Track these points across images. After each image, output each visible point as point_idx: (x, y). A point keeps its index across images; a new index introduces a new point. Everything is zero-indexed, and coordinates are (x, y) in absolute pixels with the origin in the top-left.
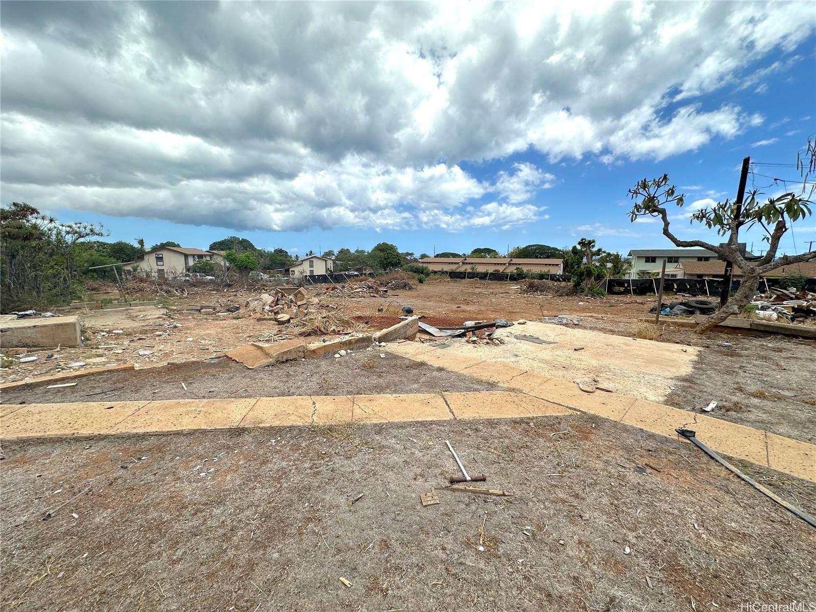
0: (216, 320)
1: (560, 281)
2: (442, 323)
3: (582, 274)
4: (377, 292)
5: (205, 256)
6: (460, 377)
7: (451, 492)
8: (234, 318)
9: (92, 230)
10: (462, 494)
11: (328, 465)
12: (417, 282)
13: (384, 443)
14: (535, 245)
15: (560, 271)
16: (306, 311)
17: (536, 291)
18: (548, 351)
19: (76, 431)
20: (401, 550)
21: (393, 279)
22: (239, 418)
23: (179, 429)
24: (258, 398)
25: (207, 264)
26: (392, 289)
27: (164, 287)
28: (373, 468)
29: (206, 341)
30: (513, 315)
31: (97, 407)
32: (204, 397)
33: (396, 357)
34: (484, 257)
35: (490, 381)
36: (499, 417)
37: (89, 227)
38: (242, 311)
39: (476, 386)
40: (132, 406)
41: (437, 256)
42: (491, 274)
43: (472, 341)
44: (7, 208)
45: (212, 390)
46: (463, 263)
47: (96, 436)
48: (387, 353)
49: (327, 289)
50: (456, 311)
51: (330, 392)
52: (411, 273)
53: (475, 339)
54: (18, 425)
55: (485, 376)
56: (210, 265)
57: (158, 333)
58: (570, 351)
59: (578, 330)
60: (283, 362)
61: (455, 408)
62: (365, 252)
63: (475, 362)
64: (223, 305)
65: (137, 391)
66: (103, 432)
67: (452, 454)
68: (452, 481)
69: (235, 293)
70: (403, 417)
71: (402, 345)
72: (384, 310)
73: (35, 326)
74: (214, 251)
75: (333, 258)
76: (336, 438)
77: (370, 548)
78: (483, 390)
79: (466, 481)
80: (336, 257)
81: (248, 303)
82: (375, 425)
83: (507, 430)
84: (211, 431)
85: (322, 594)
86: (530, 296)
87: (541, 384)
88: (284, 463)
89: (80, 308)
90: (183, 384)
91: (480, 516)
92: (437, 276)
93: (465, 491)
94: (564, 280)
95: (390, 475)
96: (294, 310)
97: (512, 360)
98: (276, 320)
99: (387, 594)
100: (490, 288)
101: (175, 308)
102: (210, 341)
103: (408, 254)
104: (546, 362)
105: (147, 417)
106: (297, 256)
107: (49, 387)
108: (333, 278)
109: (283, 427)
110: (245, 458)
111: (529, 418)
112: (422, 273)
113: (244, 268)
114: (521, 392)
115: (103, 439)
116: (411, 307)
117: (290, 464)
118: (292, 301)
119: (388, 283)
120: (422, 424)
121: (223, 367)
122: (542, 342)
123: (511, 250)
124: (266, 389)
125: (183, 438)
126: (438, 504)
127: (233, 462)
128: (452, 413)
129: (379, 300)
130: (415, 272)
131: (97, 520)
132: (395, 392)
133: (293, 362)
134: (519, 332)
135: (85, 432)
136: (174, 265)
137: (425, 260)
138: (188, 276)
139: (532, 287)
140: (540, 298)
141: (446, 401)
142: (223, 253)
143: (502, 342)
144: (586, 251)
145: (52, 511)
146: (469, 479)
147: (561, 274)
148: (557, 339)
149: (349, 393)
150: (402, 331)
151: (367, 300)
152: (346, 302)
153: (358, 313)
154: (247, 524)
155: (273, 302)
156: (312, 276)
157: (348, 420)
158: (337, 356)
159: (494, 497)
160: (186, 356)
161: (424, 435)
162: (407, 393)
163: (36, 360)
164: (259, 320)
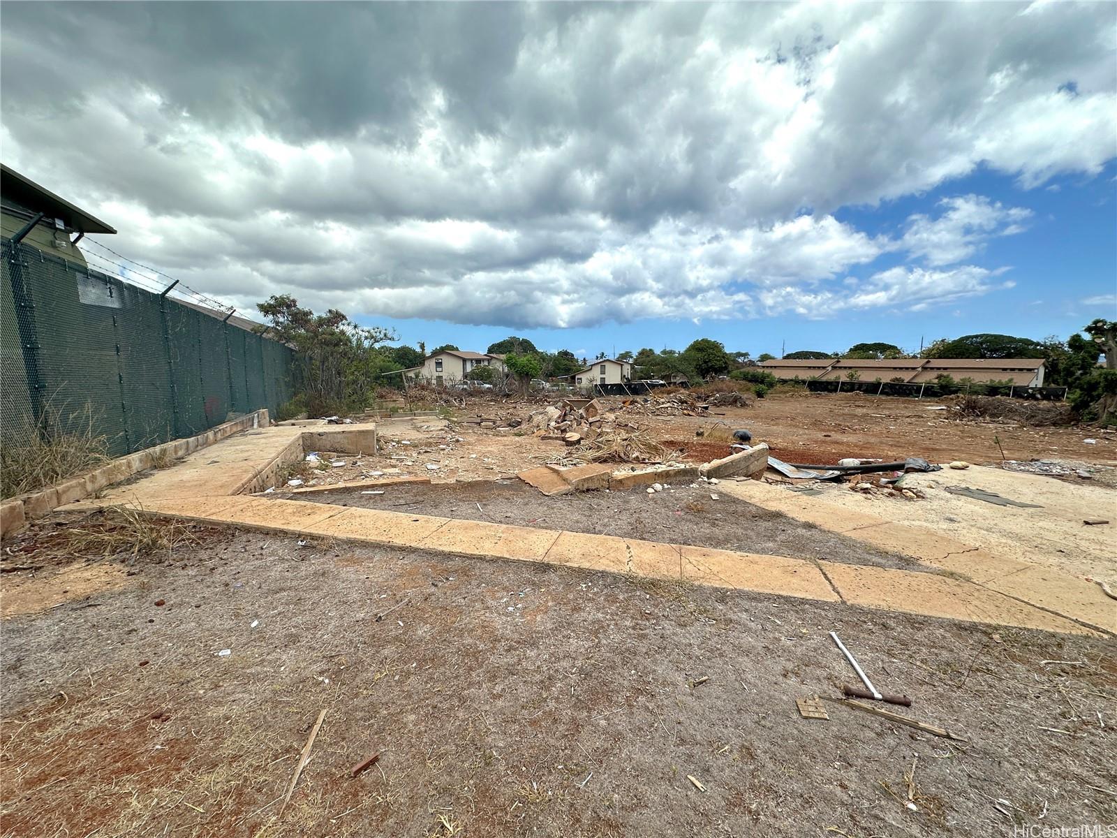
0: (497, 435)
1: (1037, 399)
2: (802, 459)
3: (1093, 386)
4: (693, 408)
5: (483, 360)
6: (843, 540)
7: (848, 709)
8: (516, 435)
9: (385, 335)
10: (868, 716)
11: (655, 629)
12: (753, 396)
13: (731, 615)
14: (981, 336)
15: (1037, 381)
16: (599, 431)
17: (982, 414)
18: (1021, 519)
19: (391, 540)
20: (774, 768)
21: (716, 390)
22: (542, 551)
23: (481, 553)
24: (560, 531)
25: (484, 369)
26: (715, 404)
27: (444, 396)
28: (719, 646)
29: (490, 460)
30: (934, 454)
31: (404, 518)
32: (501, 522)
33: (735, 501)
34: (874, 357)
35: (903, 555)
36: (926, 613)
37: (383, 332)
38: (524, 426)
39: (875, 559)
40: (434, 521)
41: (788, 357)
42: (886, 384)
43: (862, 489)
44: (324, 316)
45: (509, 515)
46: (834, 368)
47: (407, 548)
48: (720, 494)
49: (624, 403)
50: (824, 442)
51: (645, 536)
52: (744, 382)
53: (868, 486)
54: (345, 526)
55: (892, 545)
56: (488, 371)
57: (442, 446)
58: (1073, 524)
59: (1091, 488)
60: (584, 492)
61: (842, 587)
62: (674, 352)
63: (872, 522)
64: (503, 419)
65: (436, 507)
66: (414, 544)
67: (844, 653)
68: (848, 693)
69: (514, 405)
70: (756, 586)
71: (742, 485)
72: (706, 435)
73: (343, 432)
74: (492, 355)
75: (631, 361)
76: (662, 596)
77: (725, 751)
78: (890, 567)
79: (873, 698)
80: (636, 360)
81: (531, 417)
82: (716, 590)
83: (944, 637)
84: (514, 561)
85: (666, 788)
86: (970, 424)
87: (1009, 573)
88: (600, 615)
89: (372, 416)
90: (478, 504)
91: (904, 758)
92: (786, 388)
93: (873, 712)
94: (1046, 397)
95: (745, 662)
96: (585, 428)
97: (945, 527)
98: (564, 439)
99: (757, 819)
100: (884, 408)
101: (456, 419)
102: (493, 459)
103: (739, 355)
104: (1019, 538)
105: (450, 536)
106: (584, 359)
107: (363, 492)
108: (631, 389)
109: (593, 570)
110: (553, 600)
111: (989, 626)
112: (762, 382)
113: (525, 375)
114: (968, 580)
115: (413, 552)
116: (749, 433)
117: (608, 617)
118: (582, 417)
119: (708, 397)
120: (788, 600)
121: (516, 490)
122: (1006, 503)
123: (928, 345)
124: (567, 522)
125: (486, 565)
126: (826, 719)
127: (541, 601)
128: (838, 593)
129: (697, 421)
130: (750, 381)
131: (420, 632)
132: (740, 548)
133: (595, 493)
134: (955, 483)
135: (398, 542)
136: (453, 371)
137: (766, 363)
138: (466, 383)
139: (974, 408)
140: (990, 427)
141: (824, 574)
142: (503, 357)
143: (920, 496)
144: (1104, 344)
145: (382, 615)
146: (880, 696)
147: (1040, 385)
148: (1041, 500)
149: (672, 541)
150: (743, 465)
151: (679, 420)
152: (650, 421)
153: (667, 437)
154: (567, 677)
155: (559, 417)
156: (604, 386)
157: (677, 576)
158: (650, 490)
159: (928, 736)
160: (471, 475)
161: (792, 617)
162: (758, 553)
163: (344, 466)
164: (544, 438)
